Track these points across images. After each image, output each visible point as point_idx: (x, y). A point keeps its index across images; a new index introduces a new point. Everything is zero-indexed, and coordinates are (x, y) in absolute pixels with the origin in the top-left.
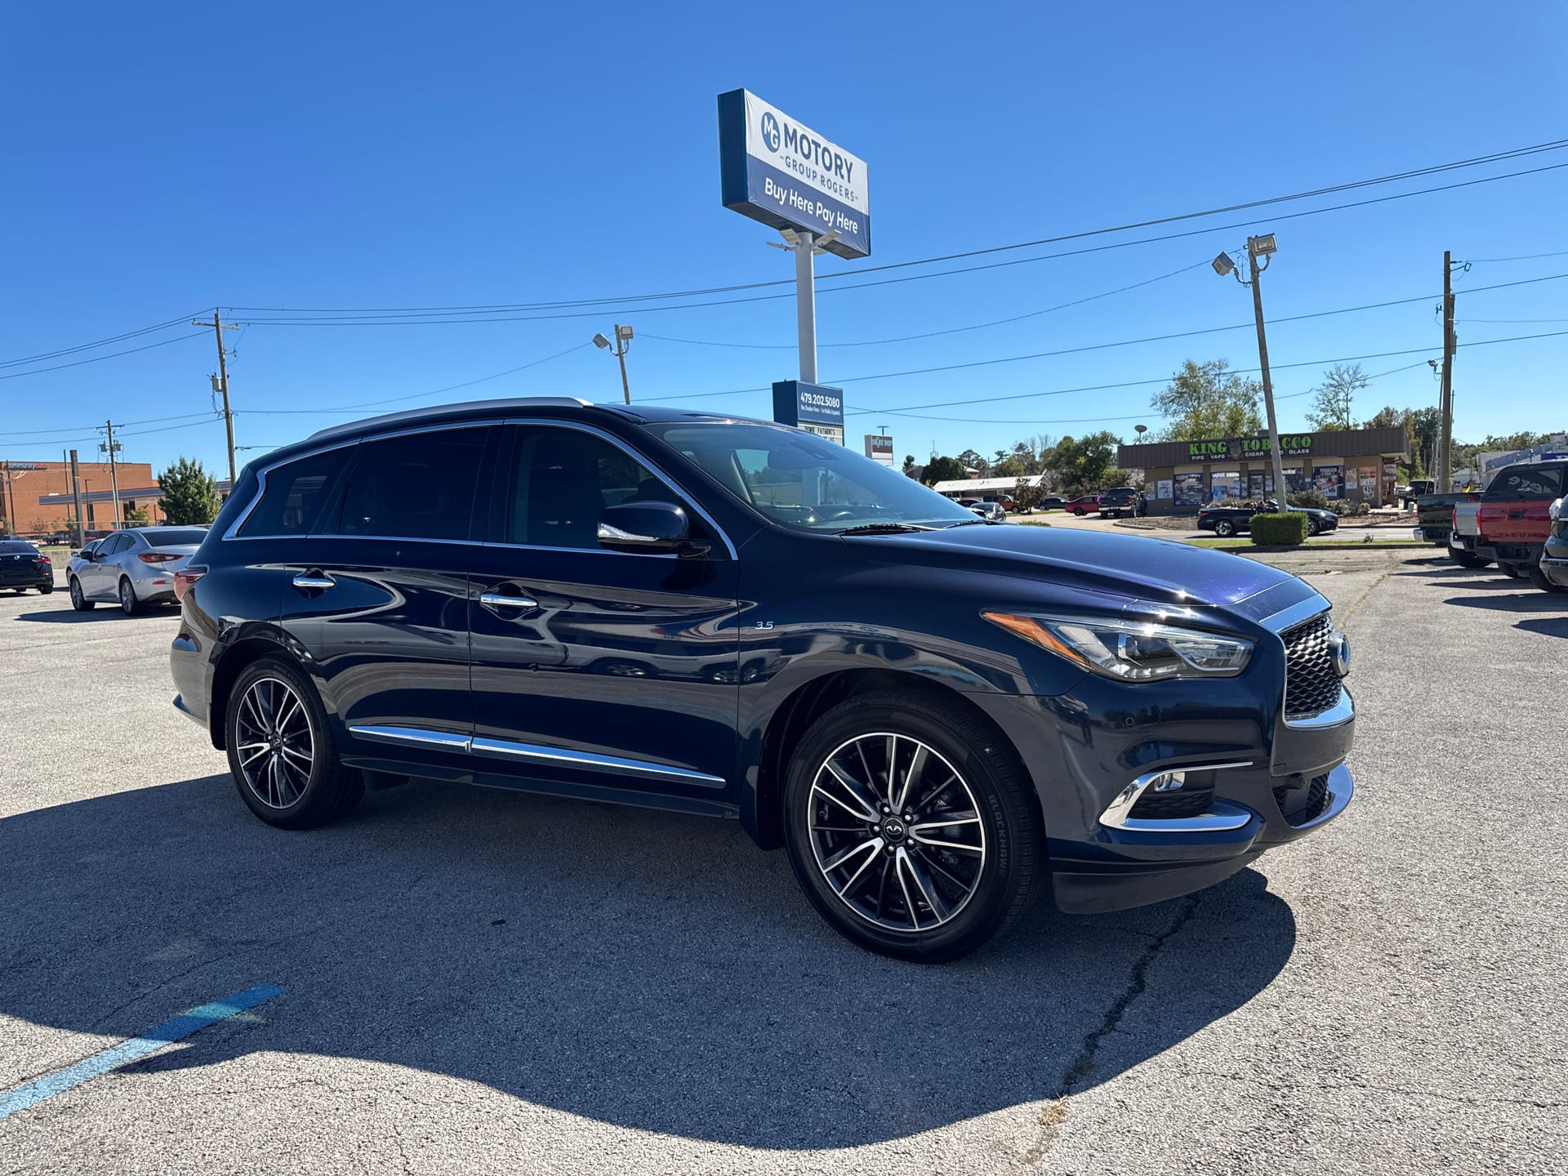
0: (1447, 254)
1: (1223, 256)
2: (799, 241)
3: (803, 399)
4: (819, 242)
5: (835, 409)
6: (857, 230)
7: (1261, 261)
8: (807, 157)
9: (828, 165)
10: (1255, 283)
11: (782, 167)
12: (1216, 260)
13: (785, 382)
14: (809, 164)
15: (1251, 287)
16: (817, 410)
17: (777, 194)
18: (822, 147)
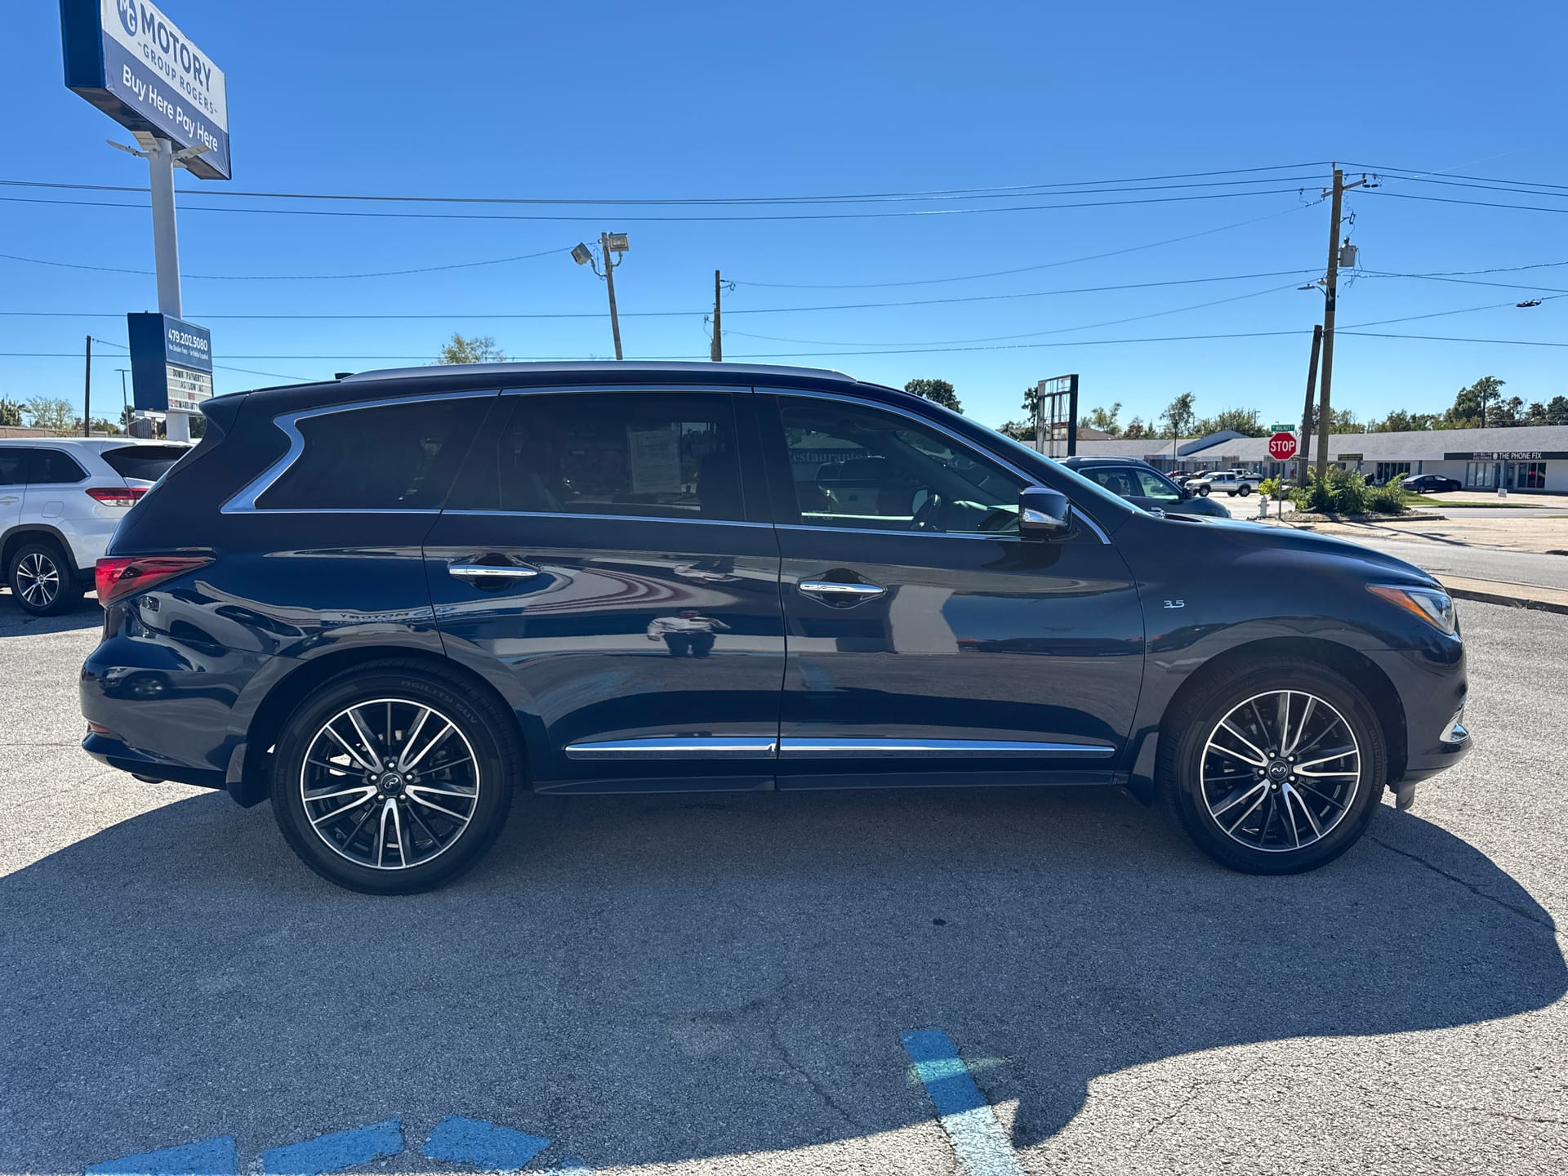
0: (718, 273)
1: (582, 246)
2: (157, 147)
3: (170, 336)
4: (182, 154)
5: (203, 352)
6: (217, 149)
7: (614, 257)
8: (166, 50)
9: (187, 66)
10: (609, 276)
11: (139, 54)
12: (575, 250)
13: (146, 313)
14: (168, 59)
15: (606, 281)
16: (185, 351)
17: (135, 87)
18: (180, 43)
